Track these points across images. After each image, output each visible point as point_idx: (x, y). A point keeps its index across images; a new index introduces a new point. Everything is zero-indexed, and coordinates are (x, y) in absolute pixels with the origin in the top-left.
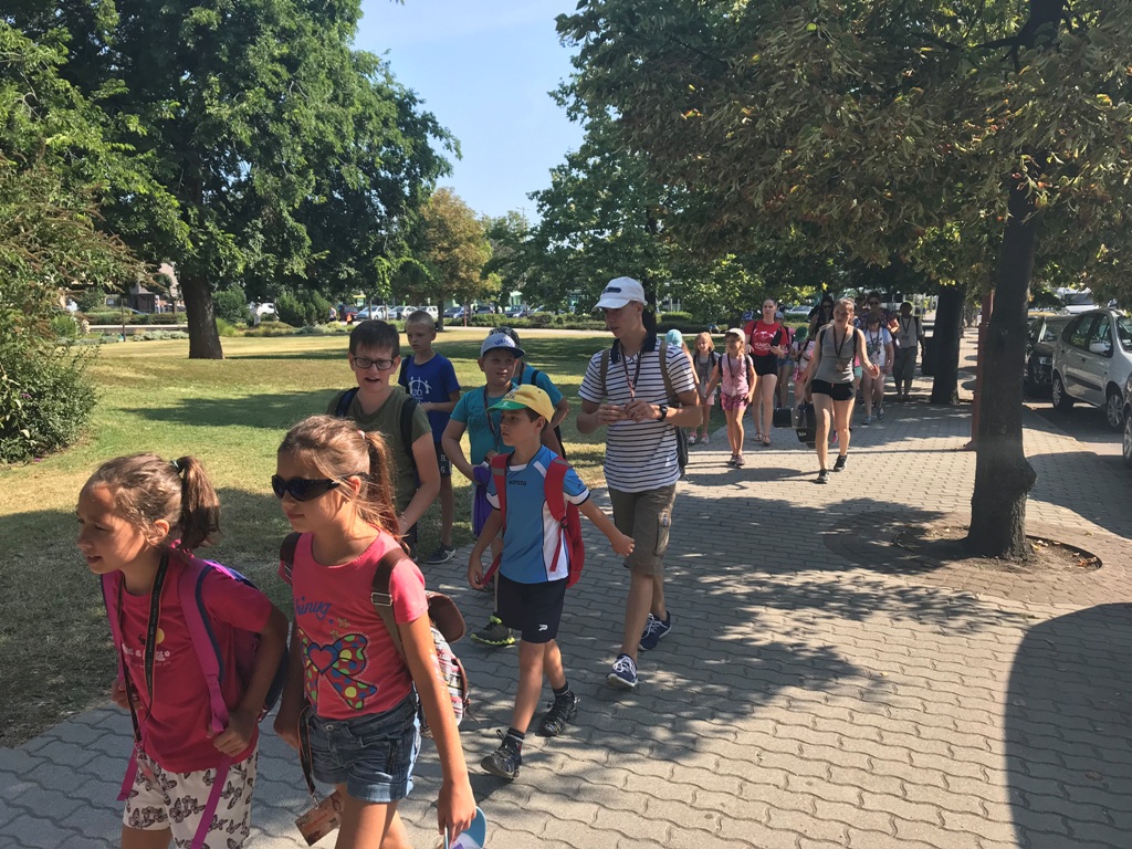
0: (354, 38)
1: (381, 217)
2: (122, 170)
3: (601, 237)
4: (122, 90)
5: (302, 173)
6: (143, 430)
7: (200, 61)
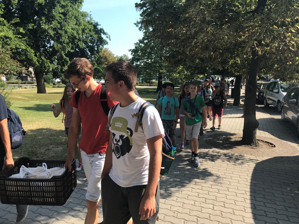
0: (81, 8)
1: (89, 56)
2: (18, 43)
3: (148, 61)
4: (18, 21)
5: (68, 44)
6: (24, 113)
7: (39, 14)
